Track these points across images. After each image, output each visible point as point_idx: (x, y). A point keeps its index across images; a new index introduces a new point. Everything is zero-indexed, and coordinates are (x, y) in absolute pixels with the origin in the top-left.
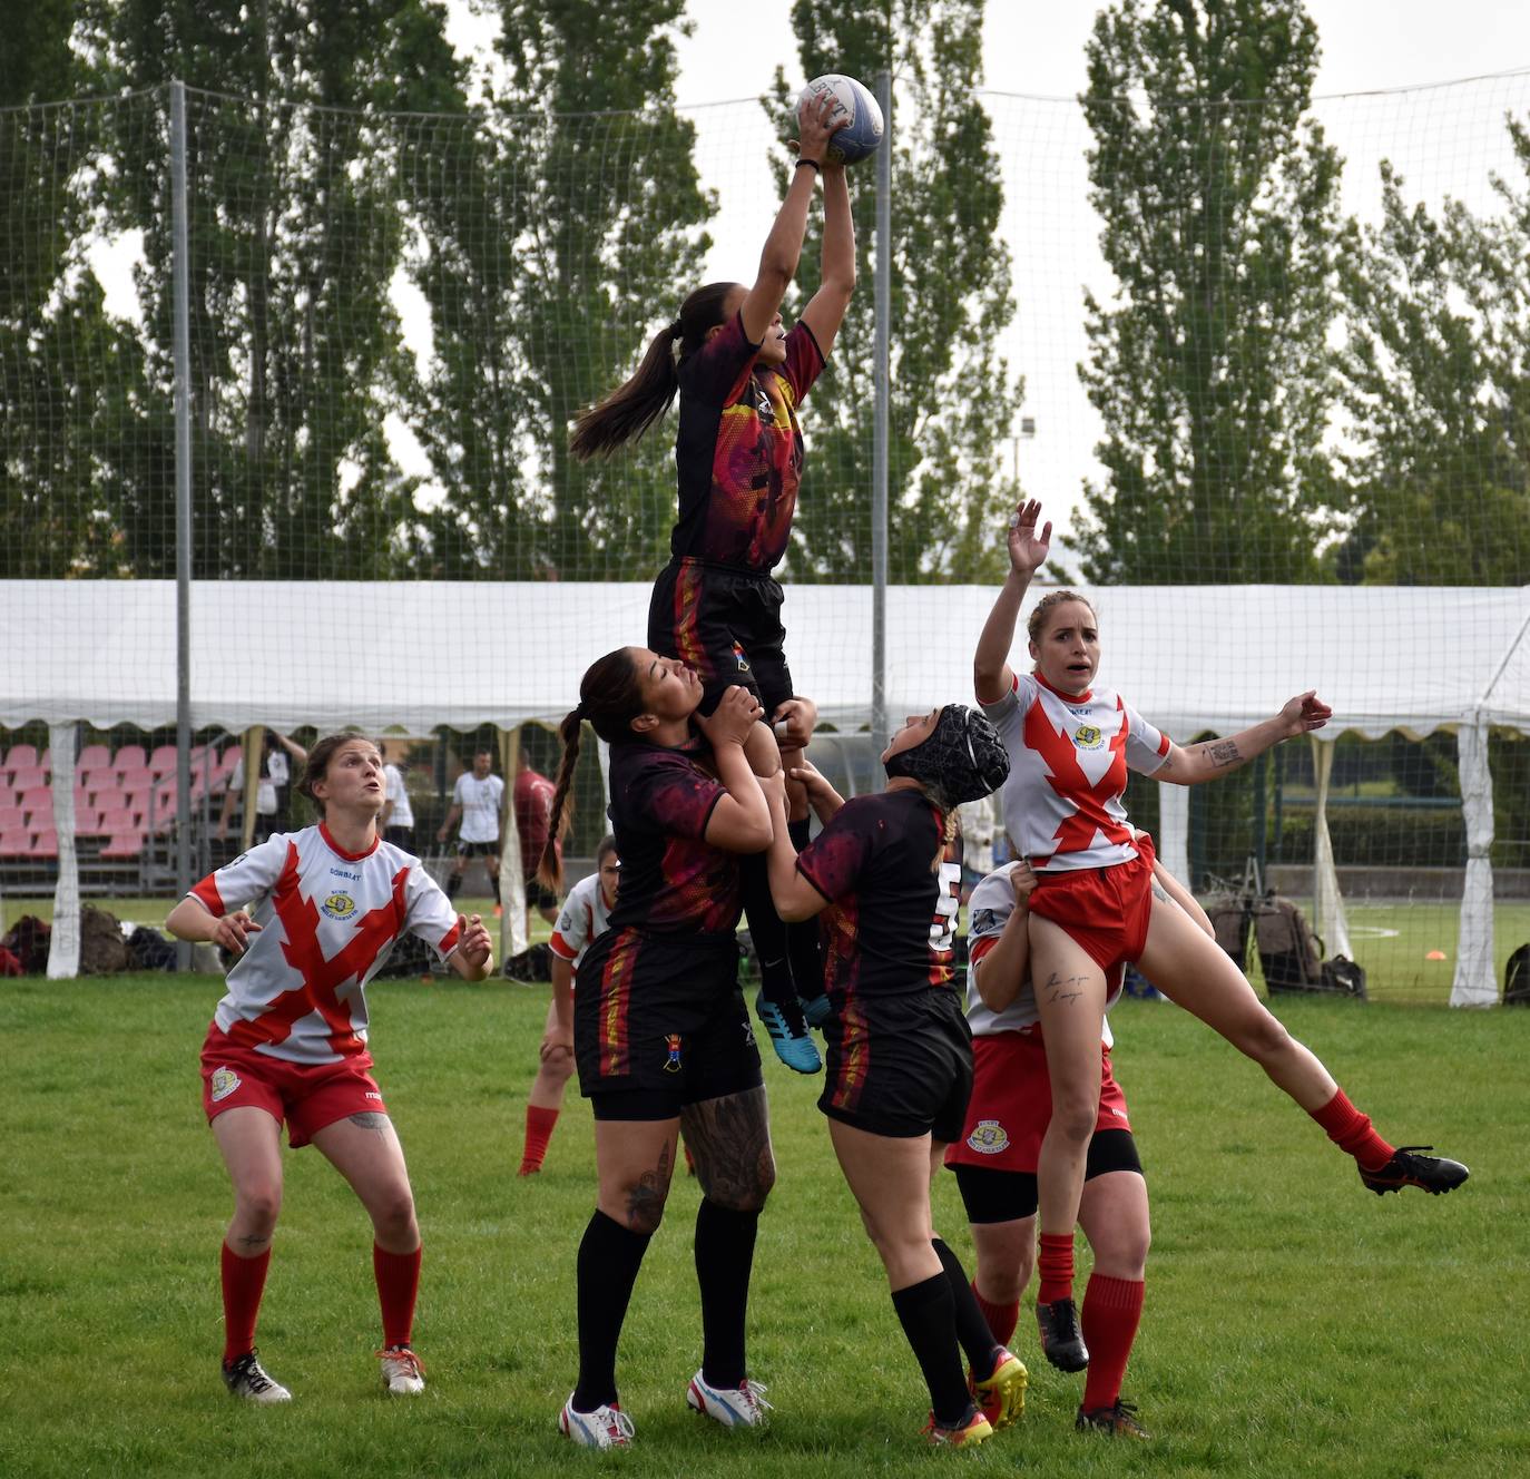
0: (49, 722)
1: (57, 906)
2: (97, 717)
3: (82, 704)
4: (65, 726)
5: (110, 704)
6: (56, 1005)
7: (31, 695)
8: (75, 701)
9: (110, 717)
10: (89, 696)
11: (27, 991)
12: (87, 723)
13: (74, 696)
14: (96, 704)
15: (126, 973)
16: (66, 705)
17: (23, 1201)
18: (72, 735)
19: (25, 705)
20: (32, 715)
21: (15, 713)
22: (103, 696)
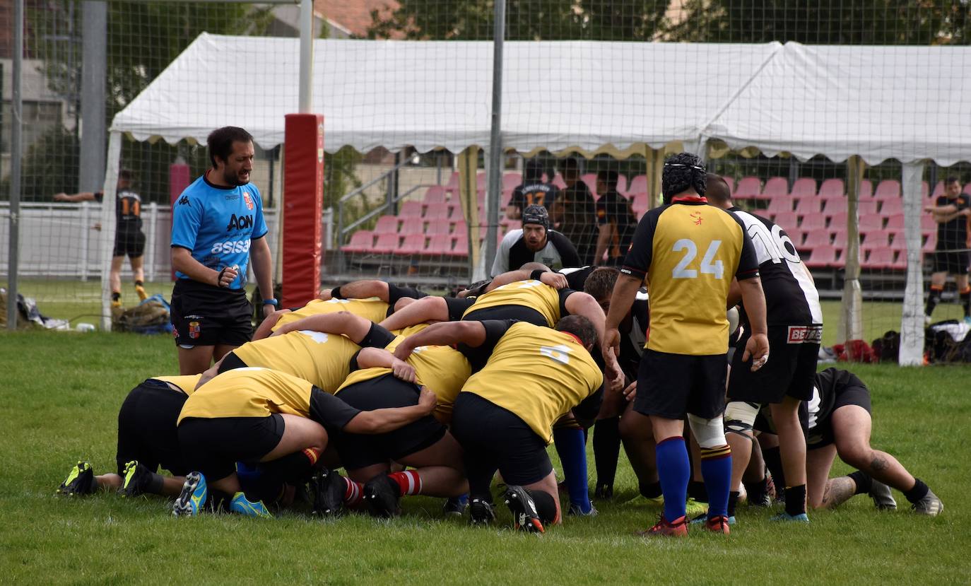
0: (902, 161)
1: (906, 308)
2: (939, 157)
3: (927, 146)
4: (915, 164)
5: (950, 146)
6: (899, 386)
7: (886, 139)
8: (921, 144)
9: (949, 157)
10: (932, 139)
11: (879, 374)
12: (933, 162)
13: (922, 139)
14: (938, 146)
15: (959, 363)
16: (915, 147)
17: (857, 541)
18: (920, 172)
19: (881, 147)
20: (887, 154)
21: (873, 153)
22: (944, 140)
